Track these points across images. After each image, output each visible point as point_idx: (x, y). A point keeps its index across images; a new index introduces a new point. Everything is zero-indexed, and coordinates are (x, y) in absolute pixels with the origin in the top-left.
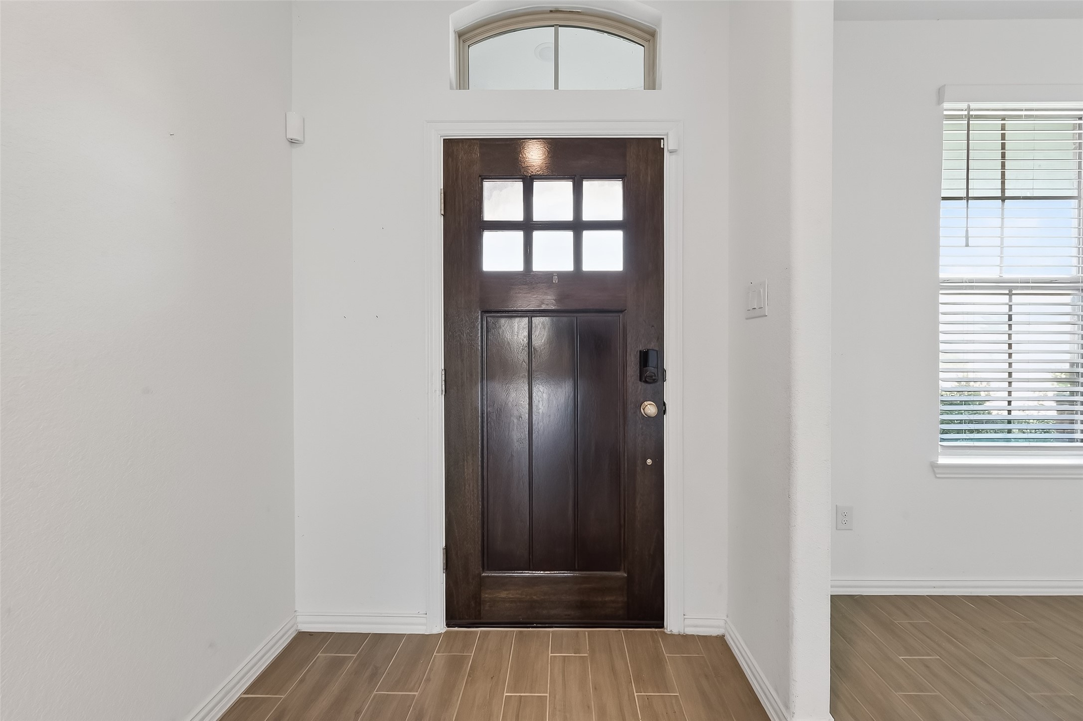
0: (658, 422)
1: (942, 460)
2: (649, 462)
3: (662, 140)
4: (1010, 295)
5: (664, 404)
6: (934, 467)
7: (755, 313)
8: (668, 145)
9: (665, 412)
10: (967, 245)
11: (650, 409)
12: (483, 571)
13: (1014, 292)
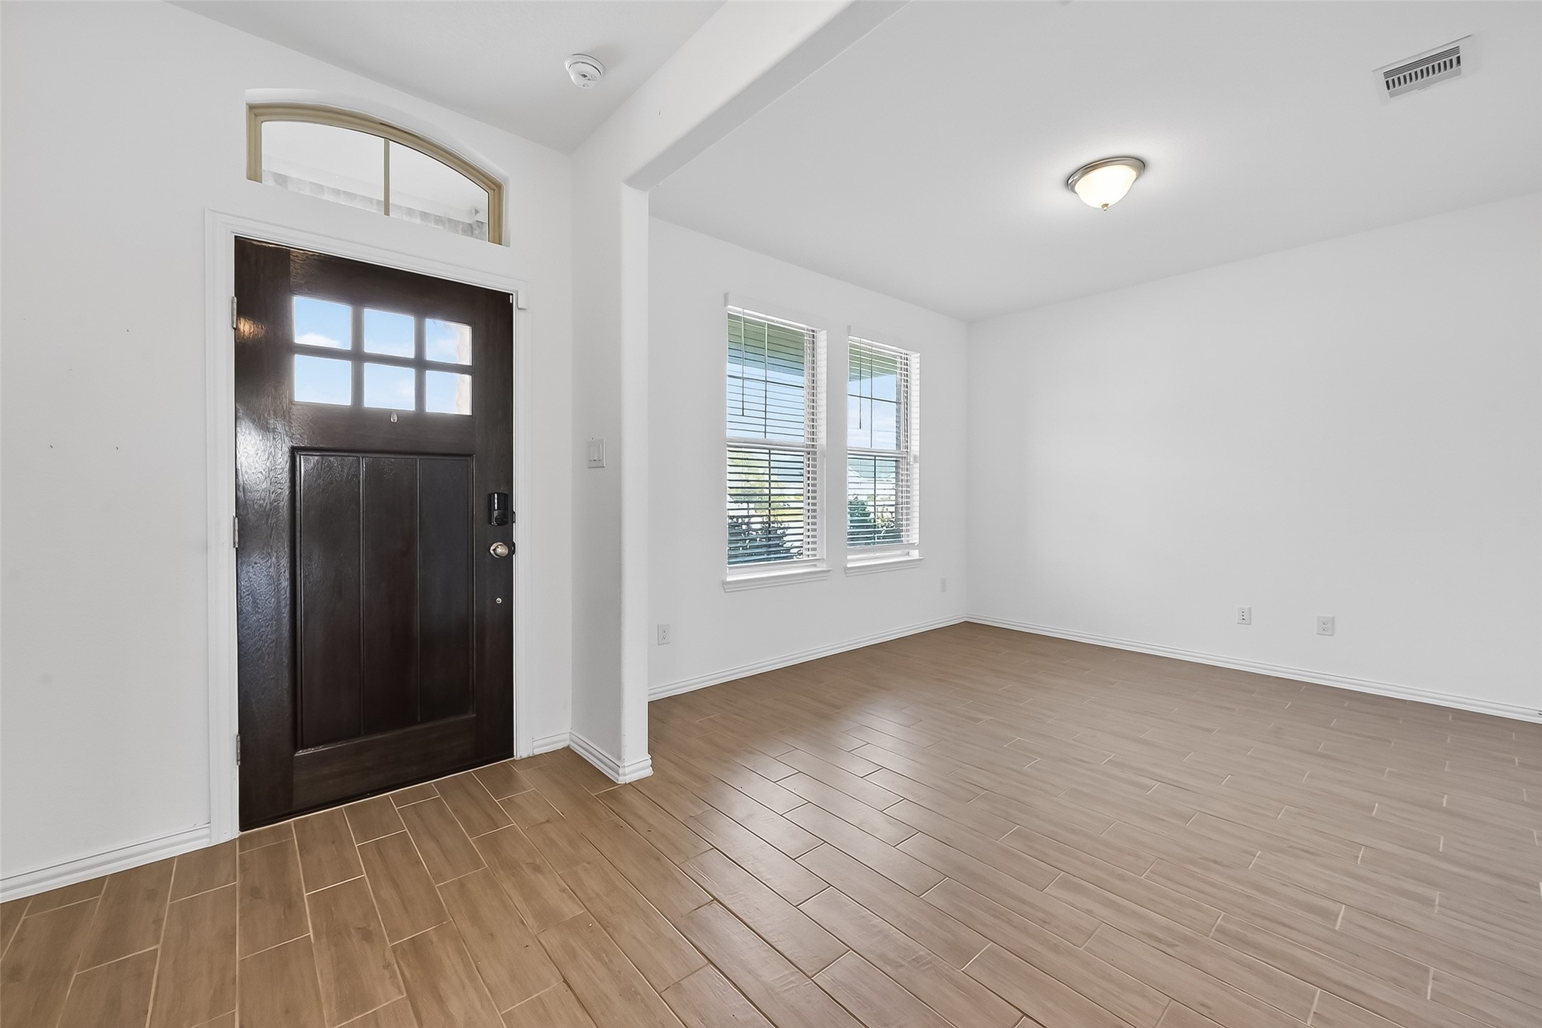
0: (507, 562)
1: (729, 579)
2: (499, 600)
3: (511, 296)
4: (770, 454)
5: (514, 544)
6: (725, 583)
7: (596, 464)
8: (518, 302)
9: (514, 552)
10: (743, 415)
11: (502, 550)
12: (296, 750)
13: (772, 452)
